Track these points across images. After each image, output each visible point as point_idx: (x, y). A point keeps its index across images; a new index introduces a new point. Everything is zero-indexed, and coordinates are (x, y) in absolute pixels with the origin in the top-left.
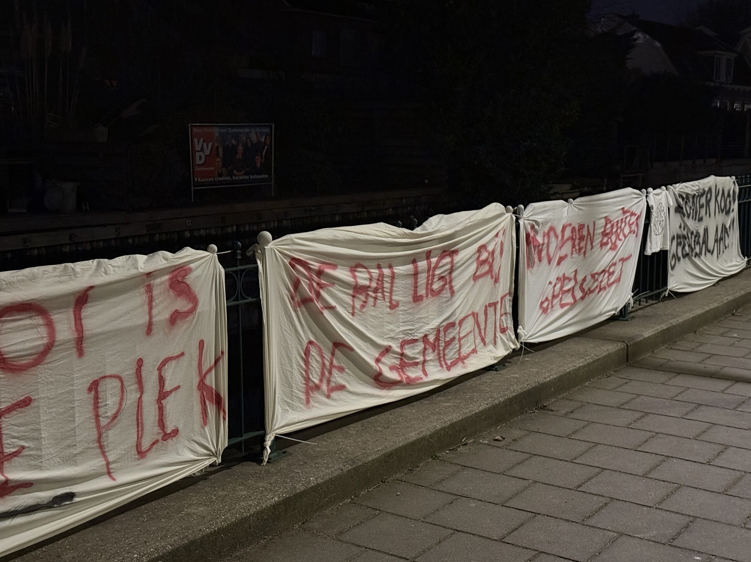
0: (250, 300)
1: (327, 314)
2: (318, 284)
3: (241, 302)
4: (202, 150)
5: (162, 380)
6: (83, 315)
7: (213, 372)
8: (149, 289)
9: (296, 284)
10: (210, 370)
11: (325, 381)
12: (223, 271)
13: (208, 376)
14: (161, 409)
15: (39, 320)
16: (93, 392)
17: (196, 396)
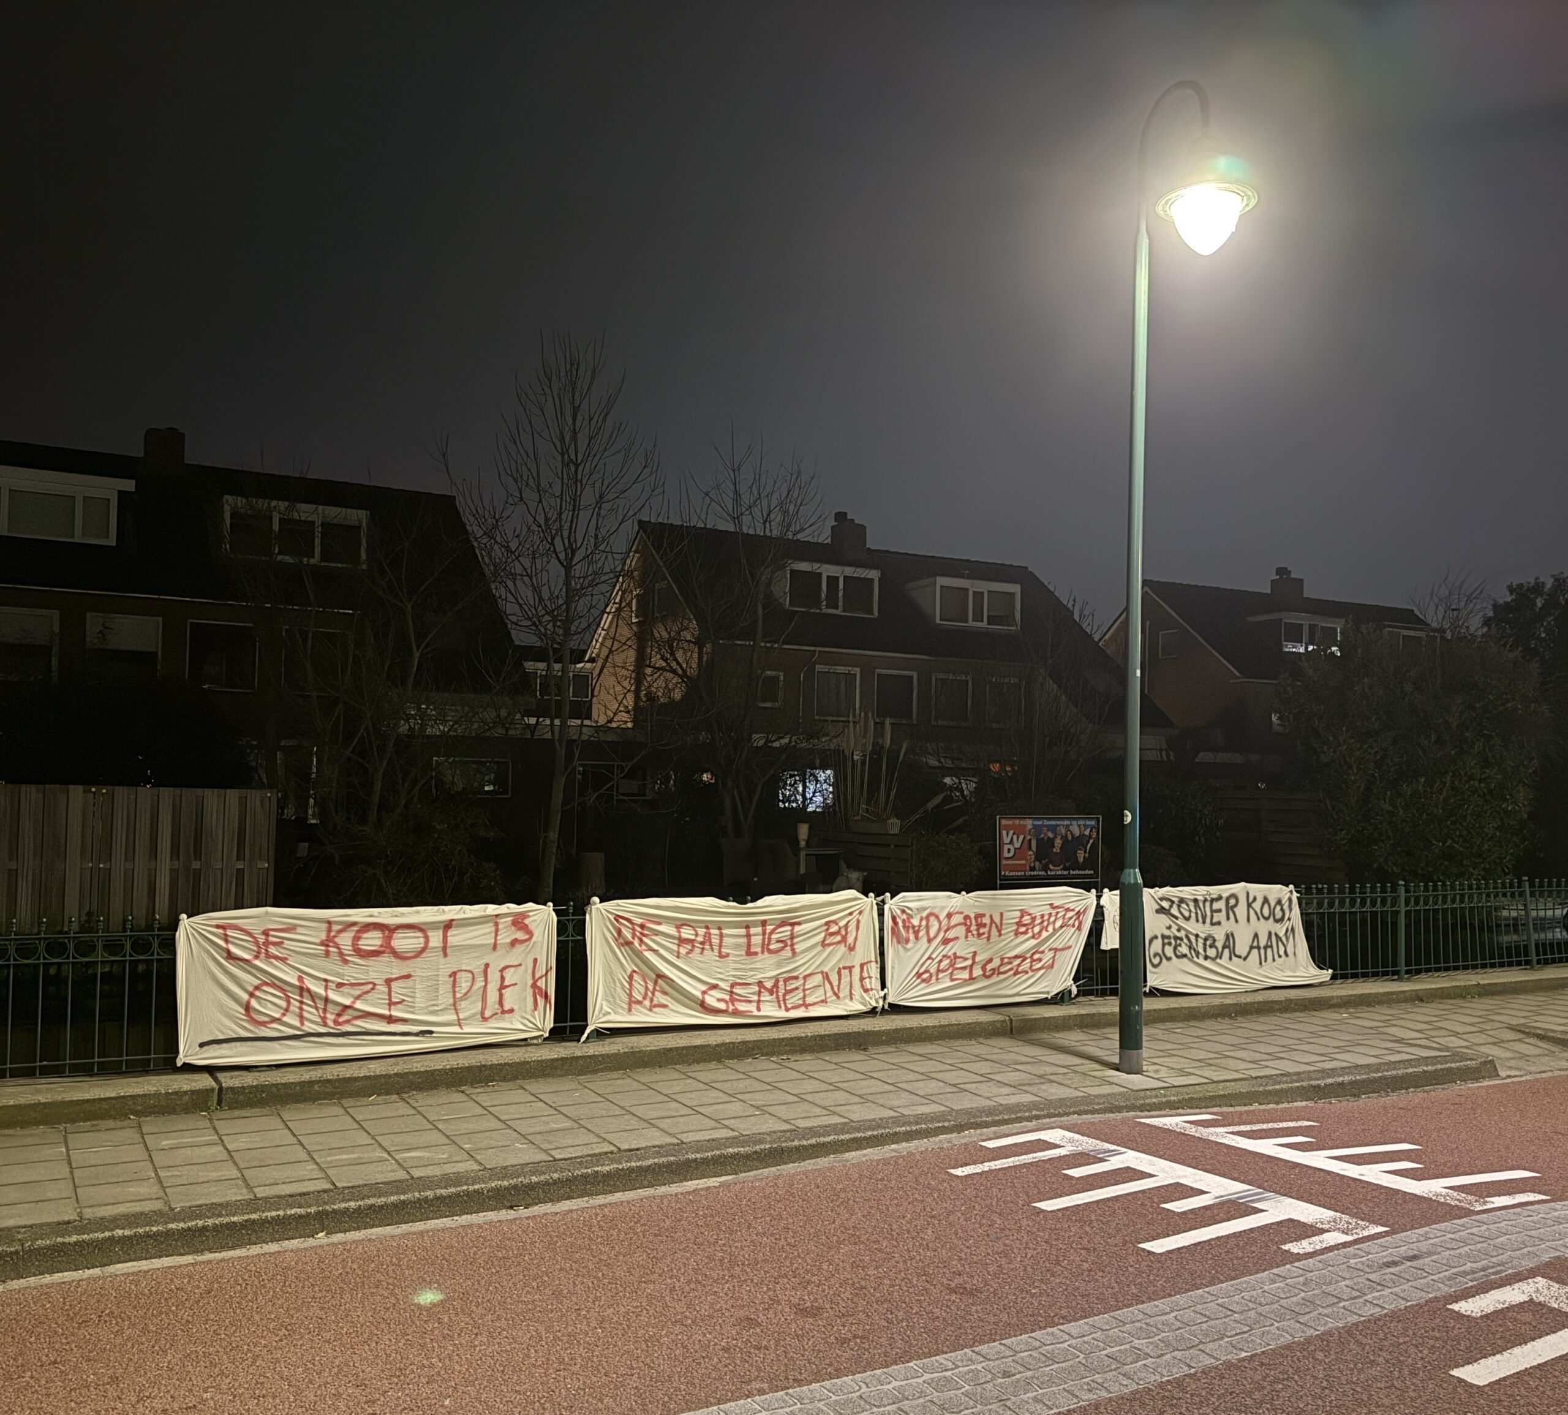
0: (579, 938)
1: (648, 954)
2: (641, 933)
3: (571, 938)
4: (1011, 843)
5: (503, 979)
6: (449, 934)
7: (544, 979)
8: (496, 924)
9: (619, 932)
10: (541, 977)
11: (648, 999)
12: (555, 918)
13: (539, 981)
14: (501, 995)
15: (420, 934)
16: (452, 978)
17: (530, 992)
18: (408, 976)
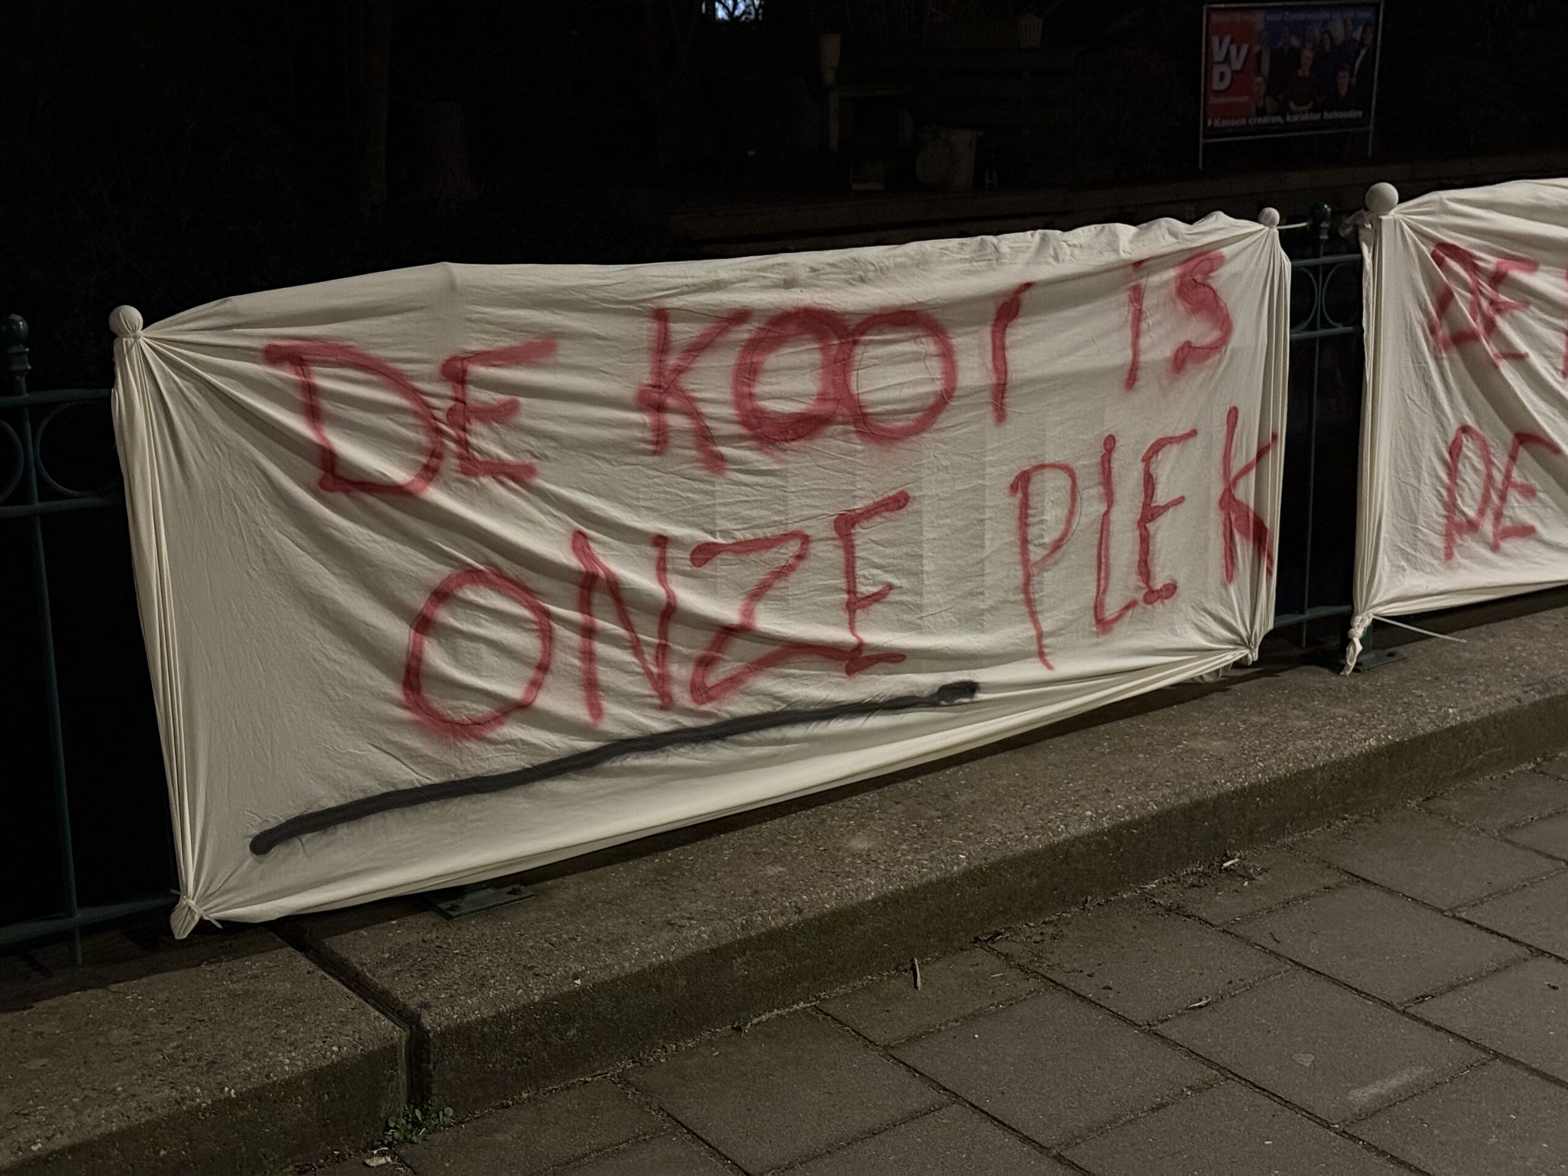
0: (1340, 329)
1: (1507, 370)
2: (1492, 303)
3: (1320, 332)
4: (1227, 59)
5: (1149, 483)
6: (1009, 340)
7: (1253, 474)
8: (1137, 295)
9: (1444, 300)
10: (1245, 471)
11: (1490, 514)
12: (1288, 264)
13: (1241, 483)
14: (1145, 540)
15: (928, 346)
16: (1019, 495)
17: (1215, 520)
18: (898, 502)
